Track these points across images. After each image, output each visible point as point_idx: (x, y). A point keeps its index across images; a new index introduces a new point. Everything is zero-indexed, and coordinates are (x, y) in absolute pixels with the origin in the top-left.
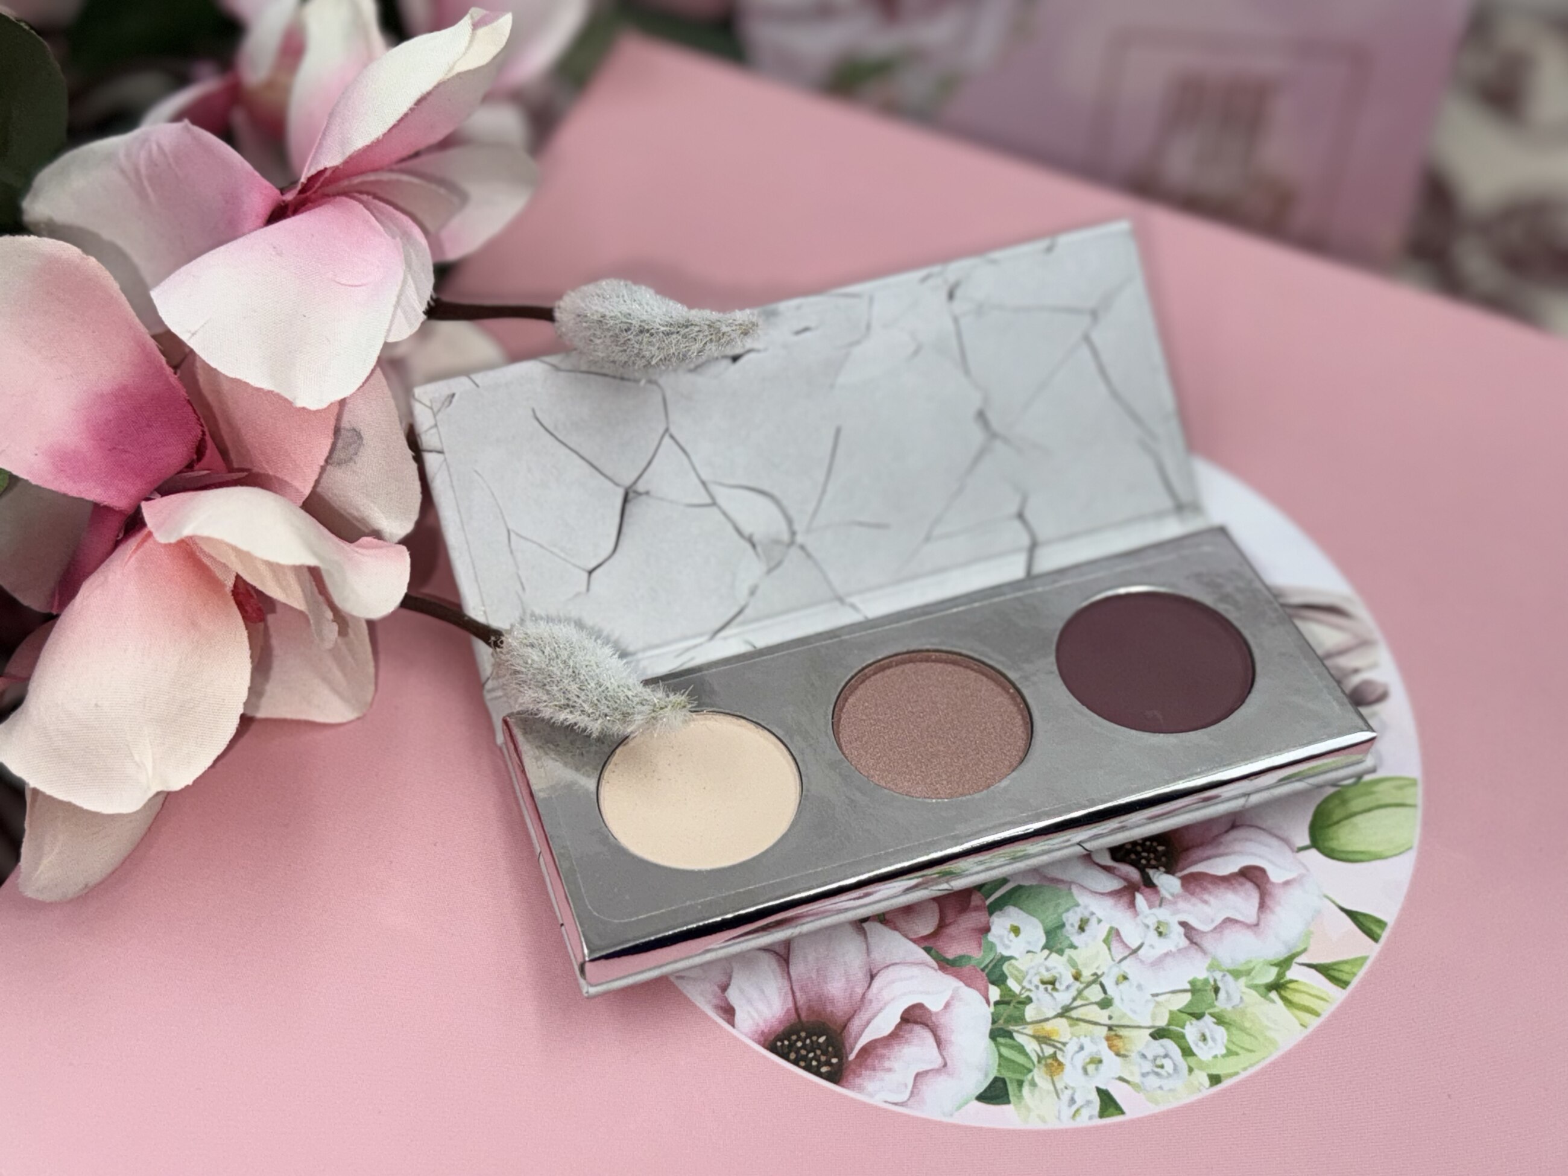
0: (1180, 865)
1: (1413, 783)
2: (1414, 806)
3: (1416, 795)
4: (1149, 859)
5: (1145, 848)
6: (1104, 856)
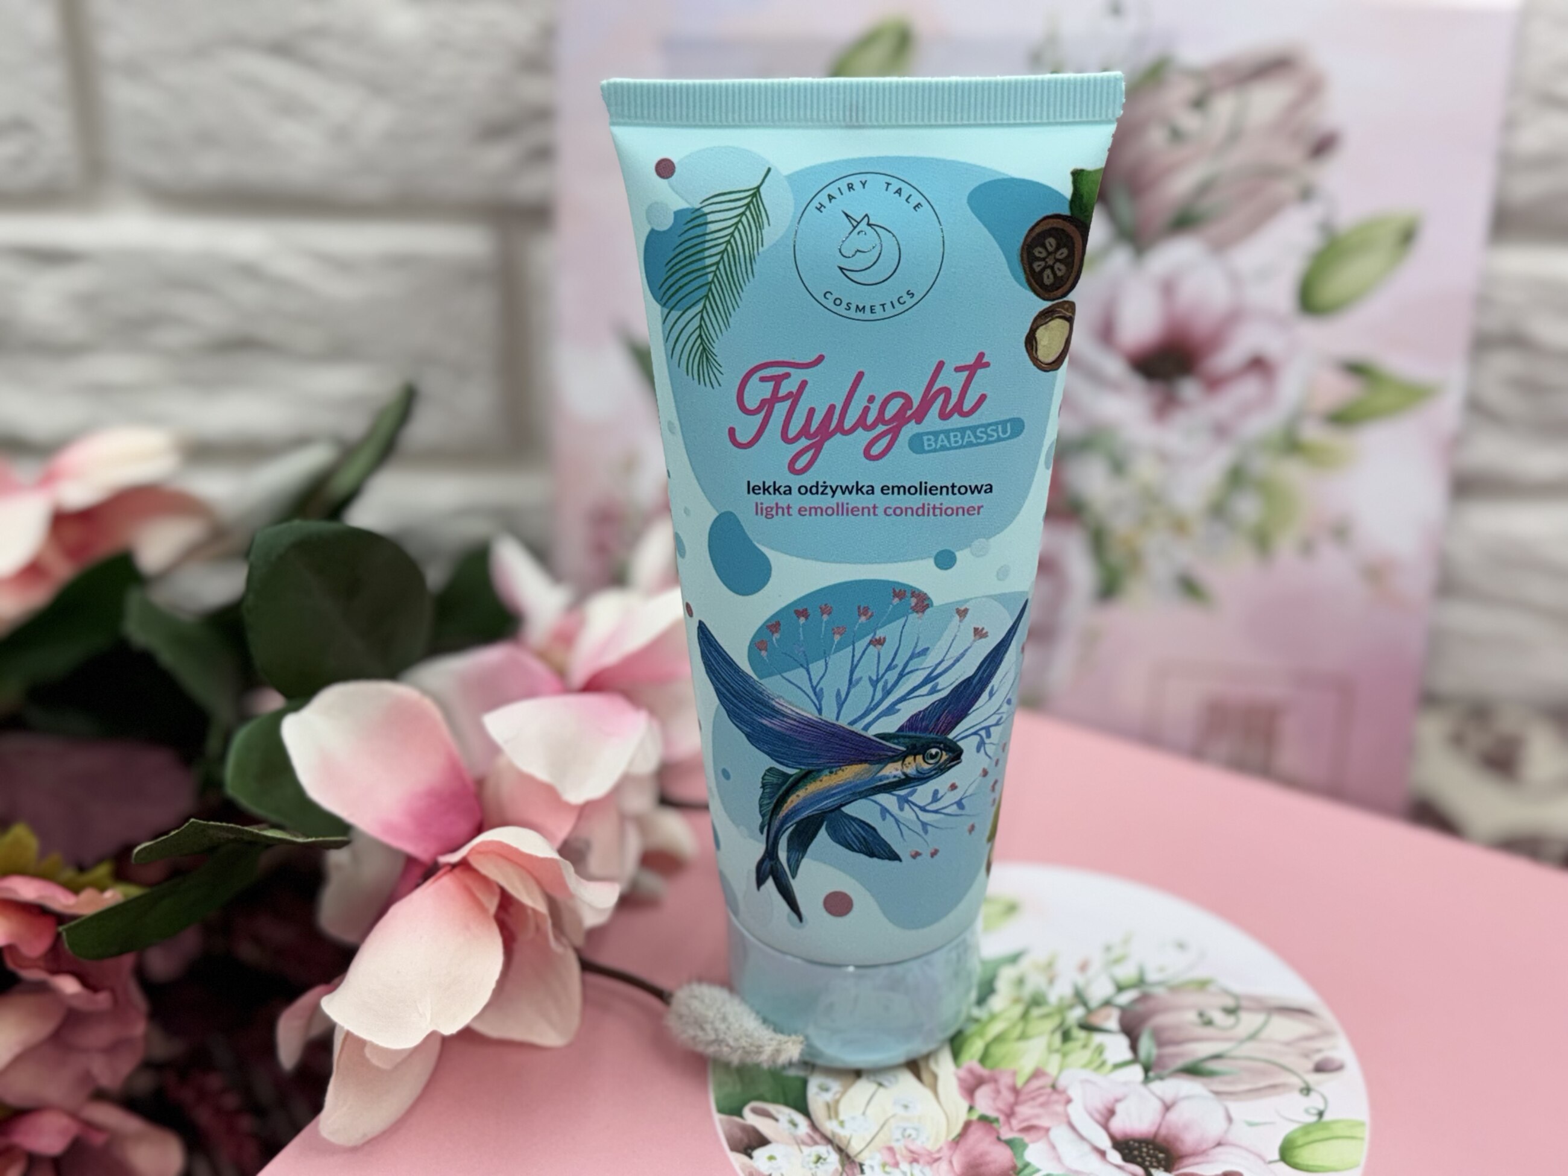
0: (1176, 1167)
1: (1362, 1124)
2: (1362, 1139)
3: (1366, 1133)
4: (1151, 1162)
5: (1148, 1155)
6: (1115, 1157)
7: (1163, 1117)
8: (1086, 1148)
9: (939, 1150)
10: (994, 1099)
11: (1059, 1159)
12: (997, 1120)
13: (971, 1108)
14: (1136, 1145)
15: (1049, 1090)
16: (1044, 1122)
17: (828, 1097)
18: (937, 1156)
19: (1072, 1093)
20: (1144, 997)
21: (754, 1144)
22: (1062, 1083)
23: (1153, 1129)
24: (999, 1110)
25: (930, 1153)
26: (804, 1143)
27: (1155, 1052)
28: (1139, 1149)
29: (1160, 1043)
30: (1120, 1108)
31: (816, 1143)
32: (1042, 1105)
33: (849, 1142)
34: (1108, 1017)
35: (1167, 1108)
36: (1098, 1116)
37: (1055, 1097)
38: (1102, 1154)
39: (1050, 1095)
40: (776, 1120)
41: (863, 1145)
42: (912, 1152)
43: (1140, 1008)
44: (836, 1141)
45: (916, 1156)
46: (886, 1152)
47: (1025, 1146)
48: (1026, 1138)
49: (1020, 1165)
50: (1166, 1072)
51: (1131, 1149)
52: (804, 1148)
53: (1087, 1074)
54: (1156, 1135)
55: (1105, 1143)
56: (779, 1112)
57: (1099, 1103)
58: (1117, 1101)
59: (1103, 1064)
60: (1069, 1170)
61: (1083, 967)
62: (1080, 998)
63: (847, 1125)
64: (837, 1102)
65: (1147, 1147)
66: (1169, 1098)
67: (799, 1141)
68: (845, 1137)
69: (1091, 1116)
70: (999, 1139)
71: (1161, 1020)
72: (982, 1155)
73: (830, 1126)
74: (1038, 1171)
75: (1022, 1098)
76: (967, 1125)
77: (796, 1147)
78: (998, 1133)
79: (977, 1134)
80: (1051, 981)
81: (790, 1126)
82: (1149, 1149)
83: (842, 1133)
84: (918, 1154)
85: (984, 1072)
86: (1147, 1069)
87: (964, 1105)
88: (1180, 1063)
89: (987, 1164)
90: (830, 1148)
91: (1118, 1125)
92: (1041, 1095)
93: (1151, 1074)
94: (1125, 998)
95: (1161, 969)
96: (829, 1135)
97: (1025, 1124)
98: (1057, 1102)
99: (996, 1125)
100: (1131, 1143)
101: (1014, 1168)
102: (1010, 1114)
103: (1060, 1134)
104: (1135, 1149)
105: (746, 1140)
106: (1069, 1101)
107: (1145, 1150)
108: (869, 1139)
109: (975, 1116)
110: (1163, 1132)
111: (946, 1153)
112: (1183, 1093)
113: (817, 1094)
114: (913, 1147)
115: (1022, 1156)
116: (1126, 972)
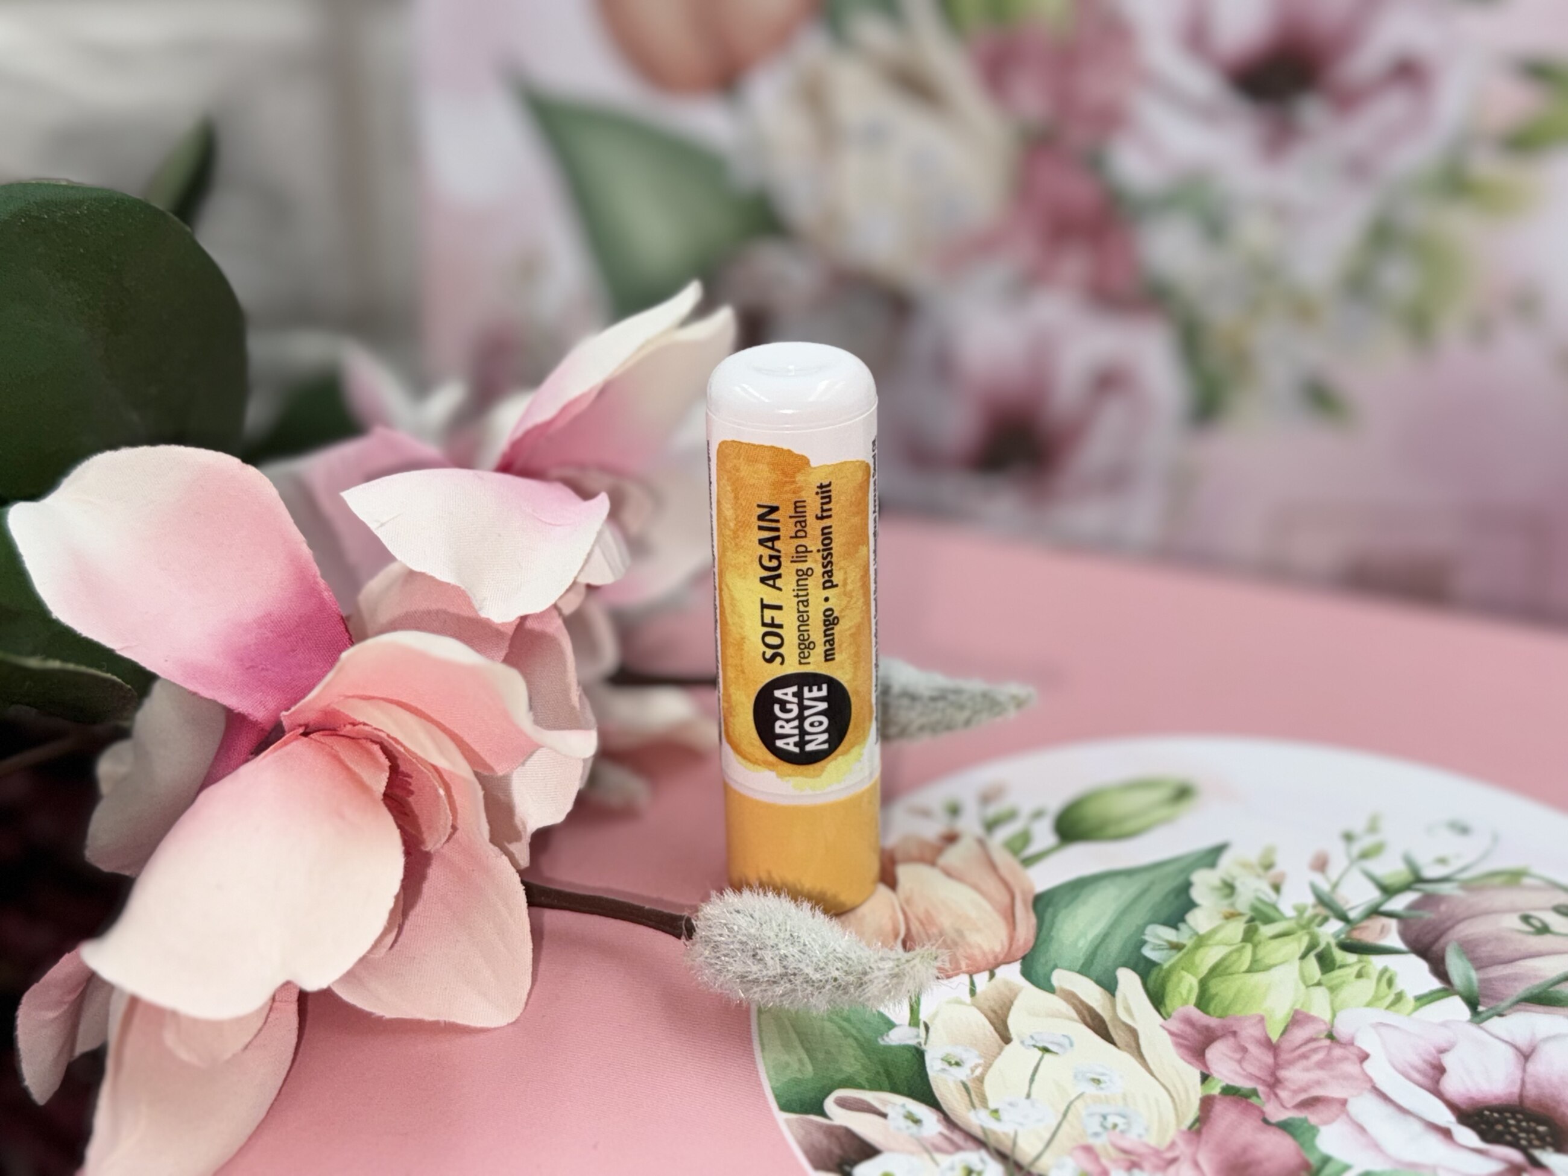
4: (1530, 1141)
5: (1522, 1130)
6: (1467, 1136)
7: (1524, 1070)
8: (1417, 1127)
9: (1173, 1145)
10: (1240, 1062)
11: (1376, 1146)
12: (1254, 1093)
13: (1205, 1078)
14: (1496, 1115)
15: (1327, 1042)
16: (1333, 1091)
17: (962, 1074)
18: (1170, 1155)
19: (1366, 1042)
20: (1429, 901)
21: (853, 1156)
22: (1342, 1030)
23: (1516, 1089)
24: (1251, 1077)
25: (1157, 1152)
26: (939, 1149)
27: (1474, 975)
28: (1503, 1121)
29: (1479, 964)
30: (1448, 1060)
31: (958, 1148)
32: (1321, 1065)
33: (1015, 1143)
34: (1383, 931)
35: (1526, 1056)
36: (1417, 1076)
37: (1338, 1052)
38: (1446, 1133)
39: (1330, 1049)
40: (884, 1116)
41: (1040, 1146)
42: (1125, 1151)
43: (1428, 915)
44: (992, 1141)
45: (1134, 1158)
46: (1081, 1156)
47: (1313, 1130)
48: (1313, 1118)
49: (1313, 1159)
50: (1503, 1004)
51: (1491, 1123)
52: (939, 1157)
53: (1378, 1014)
54: (1521, 1096)
55: (1446, 1118)
56: (885, 1103)
57: (1414, 1056)
58: (1442, 1051)
59: (1399, 997)
60: (1399, 1162)
61: (1321, 864)
62: (1329, 907)
63: (1004, 1115)
64: (981, 1080)
65: (1514, 1117)
66: (1523, 1042)
67: (930, 1147)
68: (1006, 1134)
69: (1408, 1077)
70: (1266, 1121)
71: (1467, 930)
72: (1245, 1150)
73: (977, 1120)
74: (1347, 1168)
75: (1285, 1056)
76: (1207, 1103)
77: (926, 1156)
78: (1263, 1113)
79: (1226, 1116)
80: (1277, 888)
81: (910, 1123)
82: (1519, 1121)
83: (1001, 1129)
84: (1140, 1155)
85: (1213, 1022)
86: (1472, 1003)
87: (1194, 1074)
88: (1521, 989)
89: (1258, 1163)
90: (983, 1153)
91: (1455, 1085)
92: (1315, 1050)
93: (1481, 1008)
94: (1399, 903)
95: (1442, 861)
96: (979, 1134)
97: (1303, 1096)
98: (1345, 1059)
99: (1254, 1100)
100: (1487, 1113)
101: (1306, 1166)
102: (1274, 1083)
103: (1363, 1106)
104: (1498, 1121)
105: (837, 1151)
106: (1364, 1057)
107: (1512, 1122)
108: (1047, 1136)
109: (1216, 1091)
110: (1532, 1091)
111: (1183, 1149)
112: (1541, 1034)
113: (944, 1070)
114: (1125, 1144)
115: (1313, 1147)
116: (1391, 868)
